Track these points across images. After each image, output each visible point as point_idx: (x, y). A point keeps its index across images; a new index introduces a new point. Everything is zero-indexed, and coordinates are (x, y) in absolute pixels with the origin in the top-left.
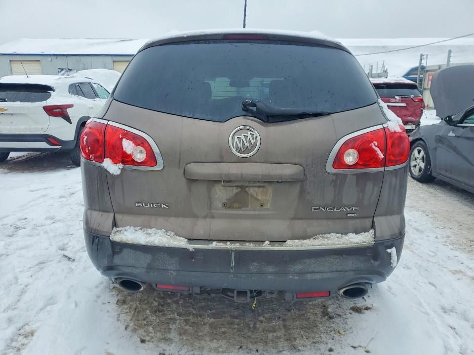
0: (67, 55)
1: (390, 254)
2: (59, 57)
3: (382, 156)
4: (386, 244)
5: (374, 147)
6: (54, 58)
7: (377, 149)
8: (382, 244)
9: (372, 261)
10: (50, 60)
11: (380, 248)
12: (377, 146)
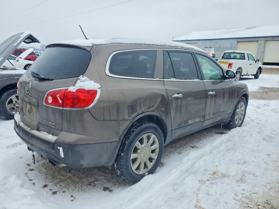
0: (211, 40)
1: (59, 150)
2: (207, 41)
3: (61, 102)
4: (59, 144)
5: (57, 97)
6: (204, 41)
7: (59, 98)
8: (57, 143)
9: (51, 149)
10: (202, 42)
11: (56, 145)
12: (59, 97)
